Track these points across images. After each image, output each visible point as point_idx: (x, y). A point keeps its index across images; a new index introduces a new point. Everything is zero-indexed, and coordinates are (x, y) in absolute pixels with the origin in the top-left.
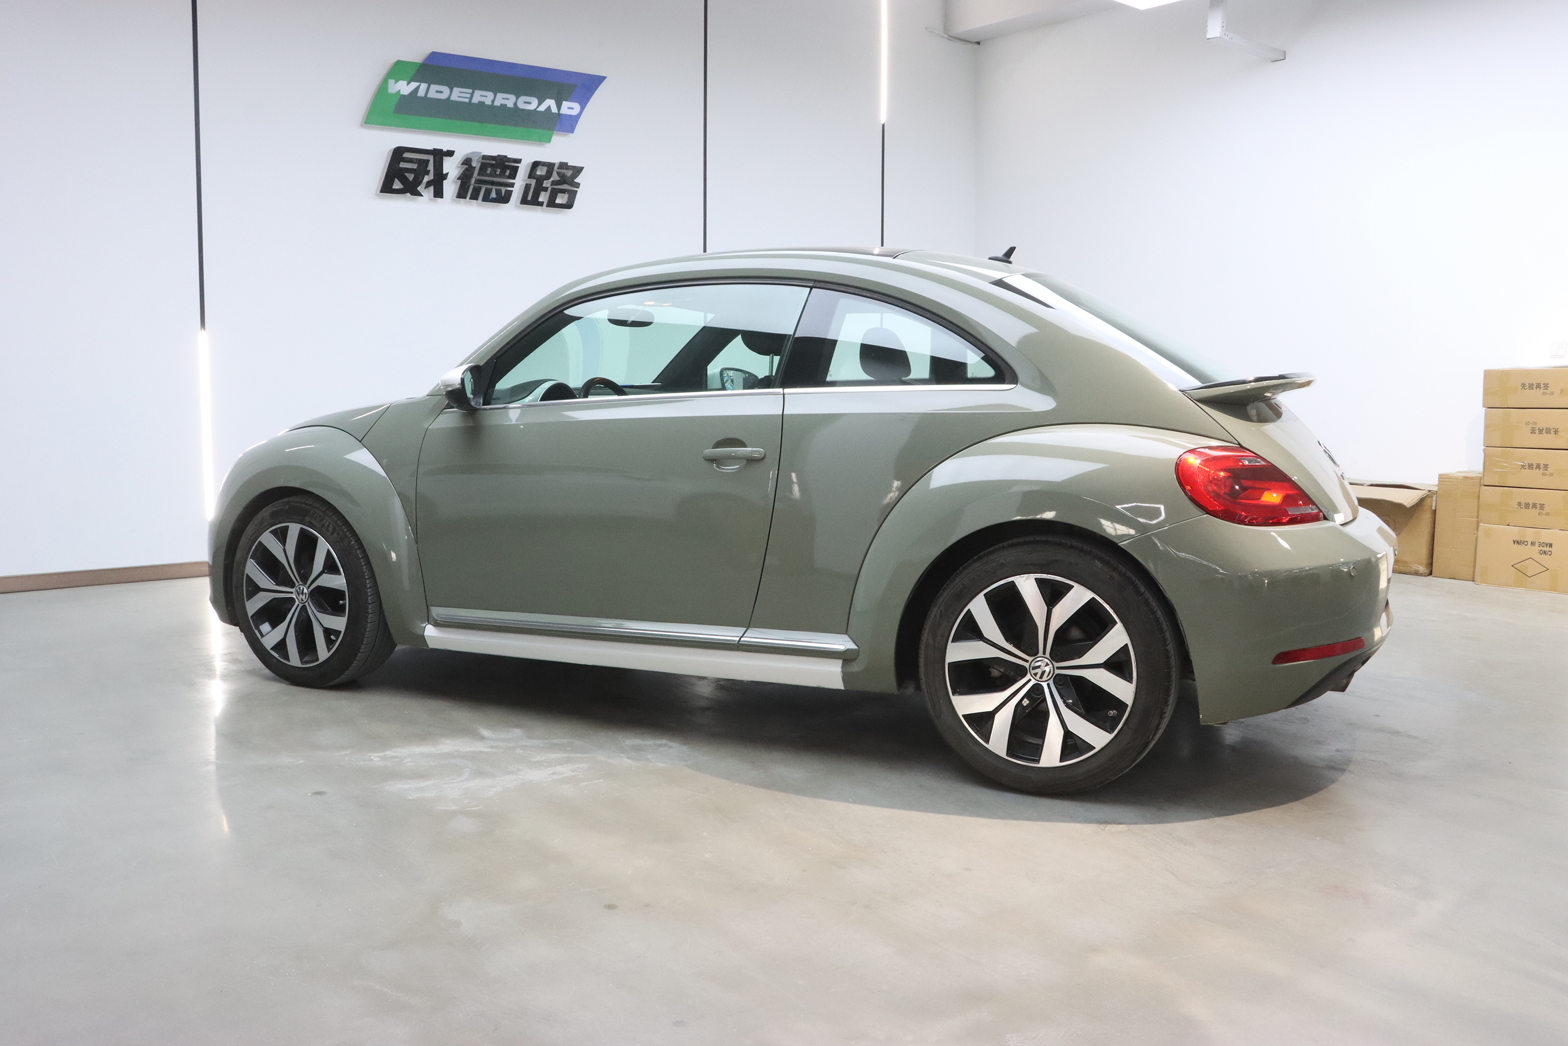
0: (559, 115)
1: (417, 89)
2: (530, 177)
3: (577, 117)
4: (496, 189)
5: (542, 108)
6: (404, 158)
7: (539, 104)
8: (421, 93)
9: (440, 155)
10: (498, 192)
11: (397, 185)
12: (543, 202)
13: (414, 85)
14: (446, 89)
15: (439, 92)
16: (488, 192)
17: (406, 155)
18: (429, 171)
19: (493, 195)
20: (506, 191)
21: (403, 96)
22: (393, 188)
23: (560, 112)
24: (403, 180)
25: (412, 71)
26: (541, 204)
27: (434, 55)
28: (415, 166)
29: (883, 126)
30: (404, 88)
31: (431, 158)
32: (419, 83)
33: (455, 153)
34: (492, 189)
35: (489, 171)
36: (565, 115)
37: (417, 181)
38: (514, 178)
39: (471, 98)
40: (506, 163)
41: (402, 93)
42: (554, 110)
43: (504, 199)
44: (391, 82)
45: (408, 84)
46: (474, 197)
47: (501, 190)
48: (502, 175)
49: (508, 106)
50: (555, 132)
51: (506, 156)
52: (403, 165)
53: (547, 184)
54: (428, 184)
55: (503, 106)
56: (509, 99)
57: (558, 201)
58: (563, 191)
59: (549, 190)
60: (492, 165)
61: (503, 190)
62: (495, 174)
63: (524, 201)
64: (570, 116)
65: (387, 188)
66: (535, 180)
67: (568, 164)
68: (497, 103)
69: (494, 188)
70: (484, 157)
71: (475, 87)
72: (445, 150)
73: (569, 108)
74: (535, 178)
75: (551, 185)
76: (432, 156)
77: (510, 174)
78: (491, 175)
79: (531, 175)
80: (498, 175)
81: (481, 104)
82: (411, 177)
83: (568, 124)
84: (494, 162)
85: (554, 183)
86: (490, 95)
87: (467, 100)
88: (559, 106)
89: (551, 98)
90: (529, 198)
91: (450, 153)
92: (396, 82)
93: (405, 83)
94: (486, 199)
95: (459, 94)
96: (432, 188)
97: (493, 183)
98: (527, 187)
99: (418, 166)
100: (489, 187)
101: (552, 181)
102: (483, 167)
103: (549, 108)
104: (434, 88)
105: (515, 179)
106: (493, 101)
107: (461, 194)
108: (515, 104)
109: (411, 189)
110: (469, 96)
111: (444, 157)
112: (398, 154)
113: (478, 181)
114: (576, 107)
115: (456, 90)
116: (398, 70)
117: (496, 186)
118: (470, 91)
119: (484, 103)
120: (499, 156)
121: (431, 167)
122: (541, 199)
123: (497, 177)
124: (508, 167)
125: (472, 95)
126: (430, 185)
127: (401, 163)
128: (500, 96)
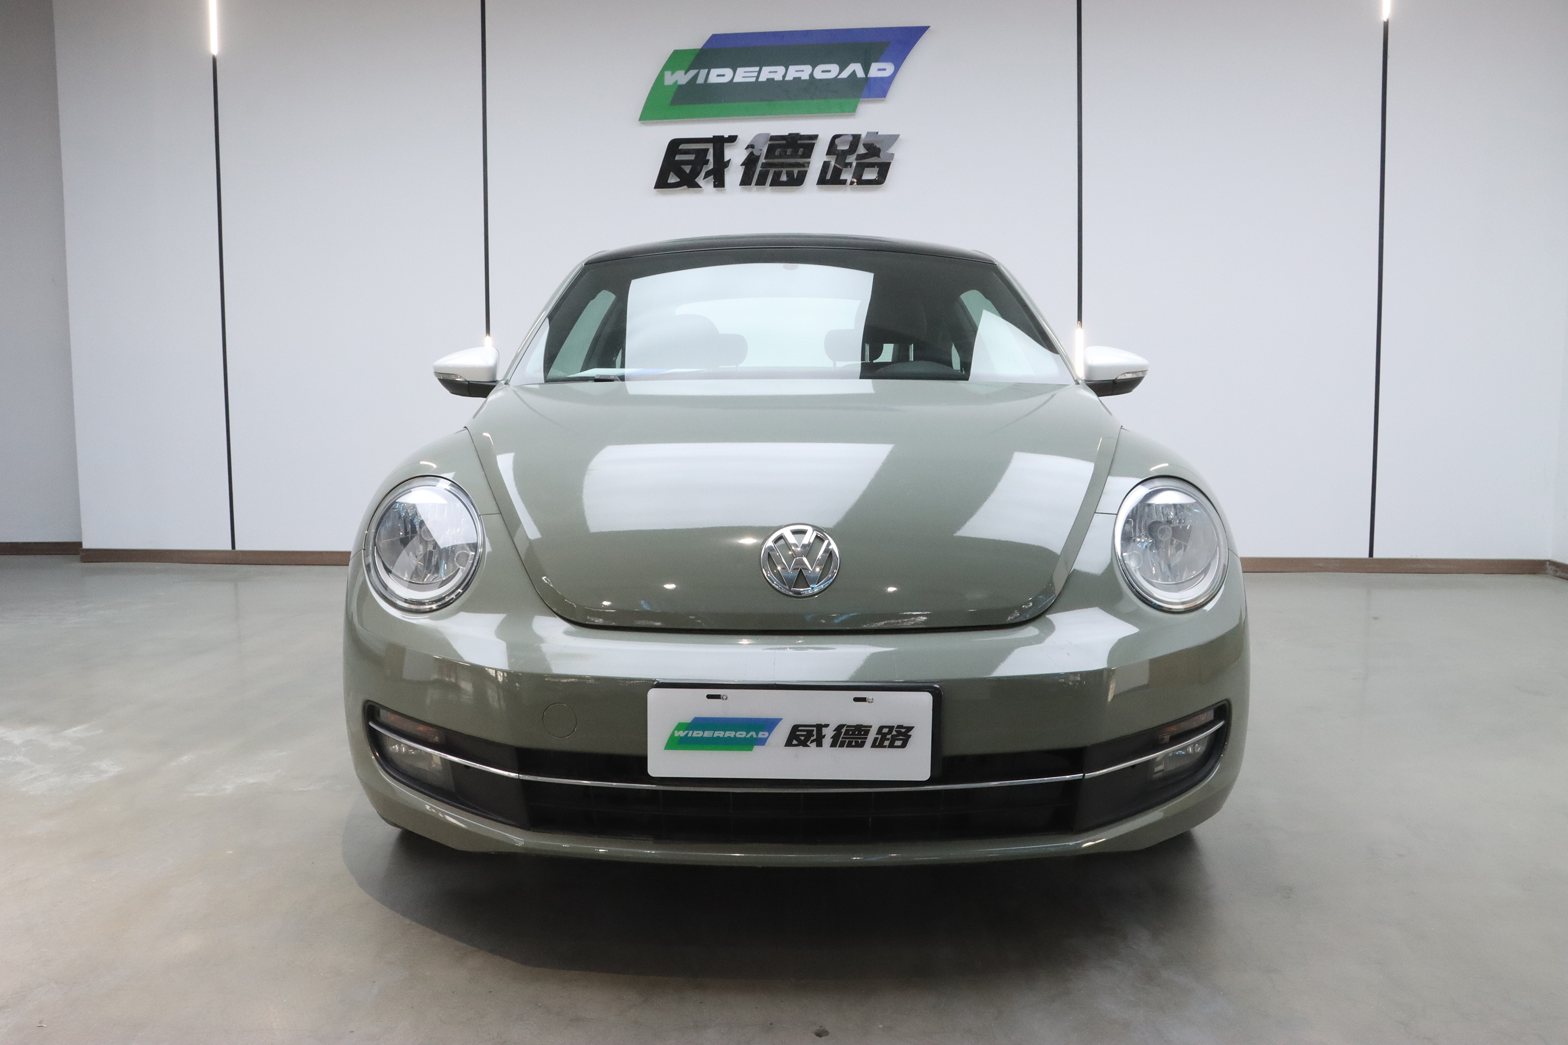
0: (867, 79)
1: (696, 76)
2: (829, 153)
3: (889, 81)
4: (786, 171)
5: (845, 74)
6: (680, 149)
7: (841, 71)
8: (700, 80)
9: (720, 143)
10: (789, 174)
11: (673, 179)
12: (846, 180)
13: (692, 73)
14: (728, 72)
15: (719, 76)
16: (777, 175)
17: (682, 147)
18: (709, 160)
19: (784, 178)
20: (799, 171)
21: (680, 86)
22: (668, 182)
23: (868, 76)
24: (680, 173)
25: (691, 58)
26: (844, 182)
27: (715, 37)
28: (692, 157)
29: (1386, 26)
30: (682, 78)
31: (710, 147)
32: (698, 70)
33: (739, 136)
34: (782, 171)
35: (777, 153)
36: (875, 79)
37: (695, 173)
38: (809, 156)
39: (758, 77)
40: (799, 142)
41: (680, 83)
42: (860, 74)
43: (797, 181)
44: (668, 74)
45: (685, 74)
46: (761, 182)
47: (792, 172)
48: (794, 155)
49: (802, 79)
50: (861, 99)
51: (798, 134)
52: (678, 158)
53: (852, 159)
54: (707, 175)
55: (797, 80)
56: (803, 71)
57: (866, 176)
58: (872, 165)
59: (854, 164)
60: (779, 146)
61: (796, 171)
62: (786, 154)
63: (822, 181)
64: (882, 79)
65: (662, 183)
66: (835, 156)
67: (879, 134)
68: (789, 77)
69: (784, 170)
70: (773, 138)
71: (761, 64)
72: (726, 136)
73: (879, 70)
74: (834, 154)
75: (856, 160)
76: (712, 144)
77: (803, 153)
78: (780, 157)
79: (832, 149)
80: (788, 155)
81: (770, 81)
82: (687, 169)
83: (879, 89)
84: (784, 142)
85: (860, 157)
86: (781, 70)
87: (753, 80)
88: (866, 69)
89: (854, 62)
90: (828, 177)
91: (733, 139)
92: (672, 74)
93: (683, 72)
94: (776, 183)
95: (744, 75)
96: (712, 177)
97: (783, 165)
98: (826, 165)
99: (695, 158)
100: (777, 169)
101: (858, 155)
102: (771, 149)
103: (854, 73)
104: (715, 72)
105: (810, 158)
106: (784, 76)
107: (746, 181)
108: (811, 75)
109: (689, 182)
110: (756, 74)
111: (725, 144)
112: (674, 146)
113: (764, 165)
114: (889, 68)
115: (740, 71)
116: (677, 60)
117: (787, 167)
118: (757, 69)
119: (773, 79)
120: (790, 134)
121: (710, 156)
122: (843, 177)
123: (787, 158)
124: (802, 146)
125: (759, 72)
126: (709, 176)
127: (677, 156)
128: (792, 69)
